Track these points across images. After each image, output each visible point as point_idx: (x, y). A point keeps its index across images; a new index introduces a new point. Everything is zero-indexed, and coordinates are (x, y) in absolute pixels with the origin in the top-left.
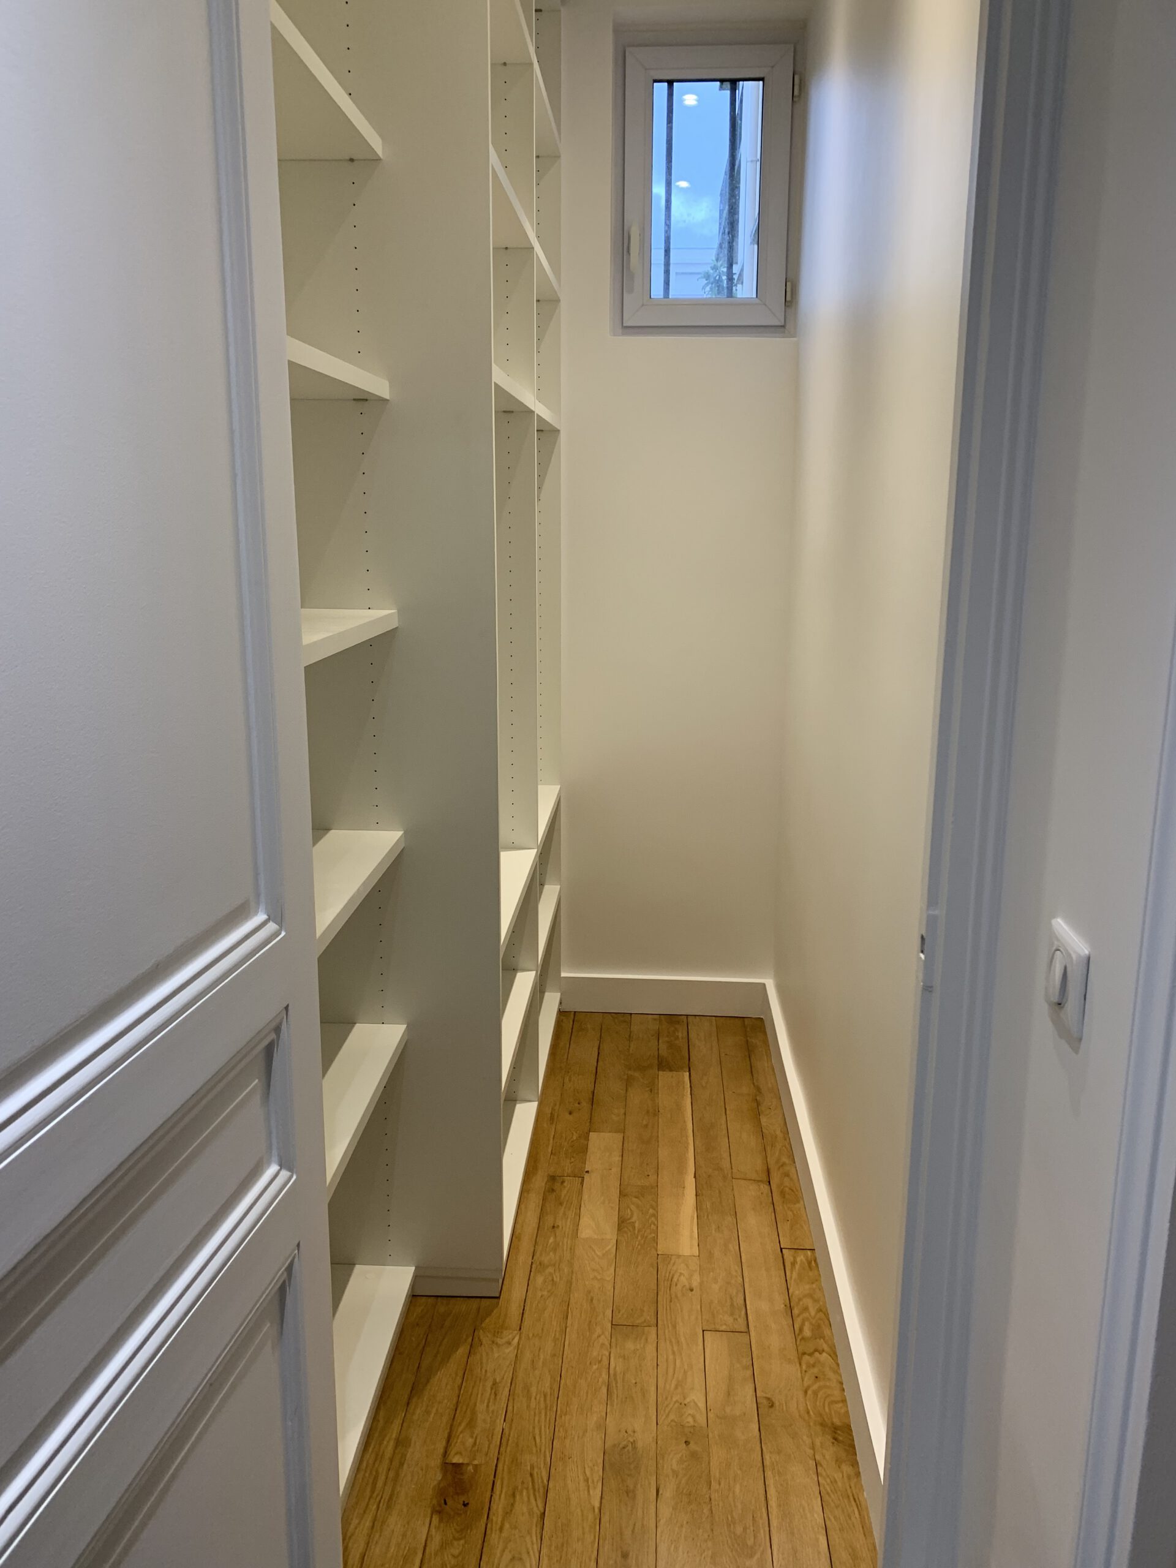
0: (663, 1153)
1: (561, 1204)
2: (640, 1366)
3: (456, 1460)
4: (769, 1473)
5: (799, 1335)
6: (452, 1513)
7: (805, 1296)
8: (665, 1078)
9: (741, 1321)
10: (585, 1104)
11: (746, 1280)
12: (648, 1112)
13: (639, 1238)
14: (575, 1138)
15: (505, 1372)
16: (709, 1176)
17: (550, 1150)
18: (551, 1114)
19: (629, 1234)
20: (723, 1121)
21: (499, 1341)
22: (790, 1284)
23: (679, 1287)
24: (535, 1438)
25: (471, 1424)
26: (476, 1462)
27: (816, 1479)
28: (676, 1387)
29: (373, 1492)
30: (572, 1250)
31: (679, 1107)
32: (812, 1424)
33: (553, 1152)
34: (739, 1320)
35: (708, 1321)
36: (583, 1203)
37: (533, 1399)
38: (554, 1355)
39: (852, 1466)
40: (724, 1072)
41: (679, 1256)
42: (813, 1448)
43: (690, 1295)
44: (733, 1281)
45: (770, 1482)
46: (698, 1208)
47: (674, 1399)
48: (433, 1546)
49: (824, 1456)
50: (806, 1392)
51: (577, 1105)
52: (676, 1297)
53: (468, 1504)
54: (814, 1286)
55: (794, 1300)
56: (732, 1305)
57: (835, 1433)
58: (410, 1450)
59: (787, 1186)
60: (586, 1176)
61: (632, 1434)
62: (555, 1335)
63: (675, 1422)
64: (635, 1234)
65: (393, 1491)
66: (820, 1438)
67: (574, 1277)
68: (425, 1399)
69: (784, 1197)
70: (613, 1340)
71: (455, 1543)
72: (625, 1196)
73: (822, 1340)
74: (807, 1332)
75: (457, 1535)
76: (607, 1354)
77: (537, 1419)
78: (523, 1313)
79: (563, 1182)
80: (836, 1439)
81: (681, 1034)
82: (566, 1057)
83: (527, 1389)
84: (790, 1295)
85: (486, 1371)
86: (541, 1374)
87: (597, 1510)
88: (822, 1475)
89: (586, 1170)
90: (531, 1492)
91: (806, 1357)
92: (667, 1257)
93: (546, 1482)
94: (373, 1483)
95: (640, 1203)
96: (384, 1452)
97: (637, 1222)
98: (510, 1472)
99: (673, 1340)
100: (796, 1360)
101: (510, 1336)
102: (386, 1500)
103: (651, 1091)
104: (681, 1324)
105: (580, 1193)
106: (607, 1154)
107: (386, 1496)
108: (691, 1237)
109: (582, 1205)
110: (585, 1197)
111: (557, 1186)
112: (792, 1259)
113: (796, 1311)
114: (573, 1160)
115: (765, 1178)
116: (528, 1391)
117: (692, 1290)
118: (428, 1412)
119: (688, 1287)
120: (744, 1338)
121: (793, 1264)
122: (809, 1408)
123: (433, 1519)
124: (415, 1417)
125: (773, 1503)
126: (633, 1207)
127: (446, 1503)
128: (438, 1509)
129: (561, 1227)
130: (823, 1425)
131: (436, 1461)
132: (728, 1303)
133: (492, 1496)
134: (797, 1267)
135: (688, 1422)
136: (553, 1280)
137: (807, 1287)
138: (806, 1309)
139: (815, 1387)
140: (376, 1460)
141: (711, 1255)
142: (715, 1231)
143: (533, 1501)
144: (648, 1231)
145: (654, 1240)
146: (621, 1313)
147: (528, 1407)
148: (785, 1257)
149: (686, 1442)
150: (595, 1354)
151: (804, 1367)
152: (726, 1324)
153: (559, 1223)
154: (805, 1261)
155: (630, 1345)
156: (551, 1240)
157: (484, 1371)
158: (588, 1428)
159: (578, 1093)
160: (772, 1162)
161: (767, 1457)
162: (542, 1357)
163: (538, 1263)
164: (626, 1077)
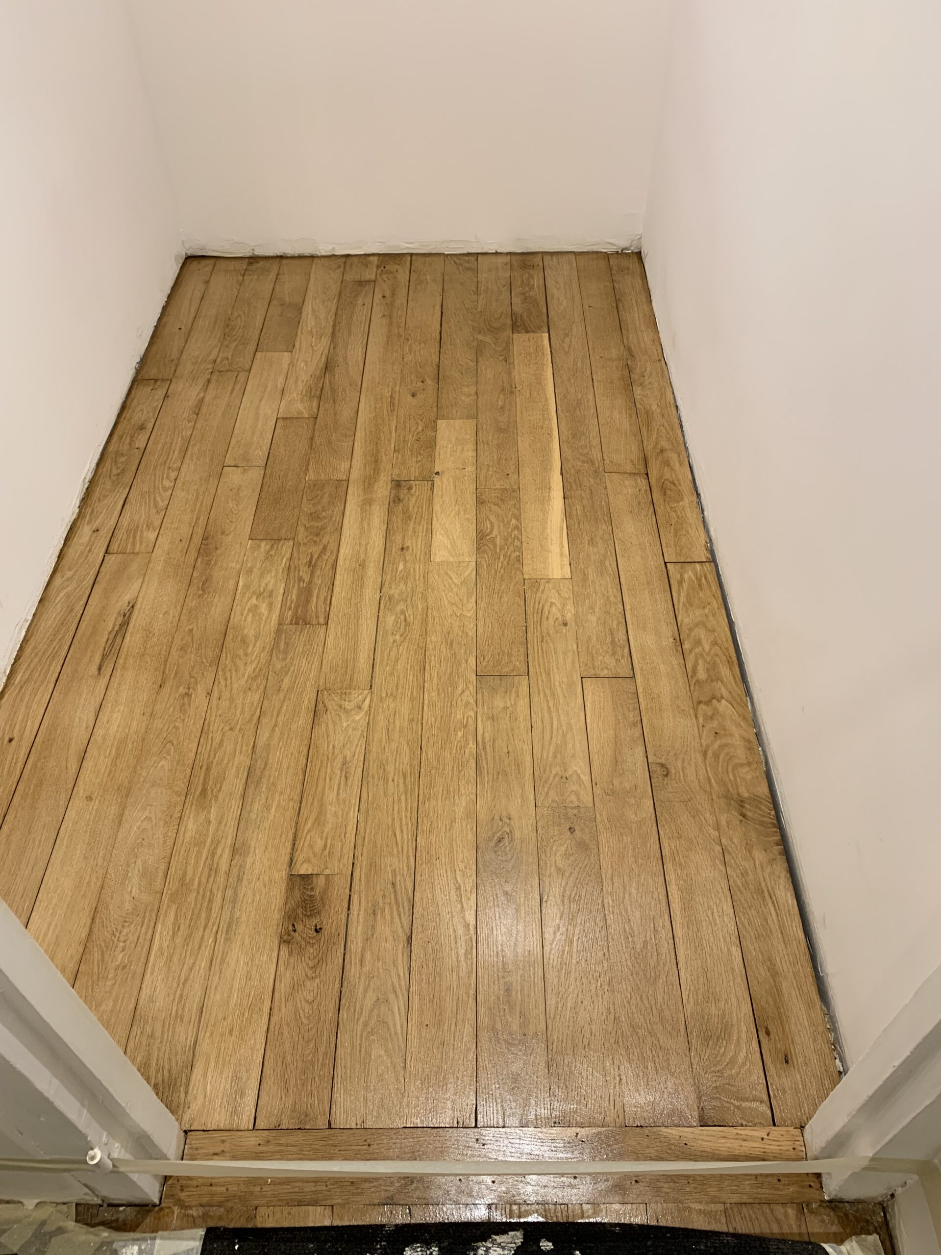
0: (524, 444)
1: (410, 518)
2: (512, 729)
3: (303, 869)
4: (669, 866)
5: (692, 677)
6: (303, 943)
7: (696, 625)
8: (520, 340)
9: (625, 662)
10: (430, 382)
11: (627, 607)
12: (503, 390)
13: (502, 557)
14: (420, 428)
15: (357, 746)
16: (578, 471)
17: (393, 446)
18: (391, 397)
19: (490, 552)
20: (591, 397)
21: (348, 706)
22: (678, 610)
23: (551, 621)
24: (395, 835)
25: (319, 821)
26: (328, 872)
27: (724, 871)
28: (555, 757)
29: (208, 918)
30: (425, 577)
31: (539, 381)
32: (714, 797)
33: (396, 448)
34: (622, 661)
35: (586, 665)
36: (434, 515)
37: (390, 779)
38: (412, 720)
39: (765, 851)
40: (588, 331)
41: (549, 580)
42: (718, 827)
43: (564, 631)
44: (612, 611)
45: (671, 877)
46: (567, 515)
47: (554, 772)
48: (283, 987)
49: (731, 840)
50: (705, 754)
51: (420, 384)
52: (548, 634)
53: (321, 929)
54: (706, 611)
55: (684, 630)
56: (613, 642)
57: (742, 806)
58: (249, 860)
59: (668, 480)
60: (437, 479)
61: (508, 821)
62: (412, 693)
63: (556, 802)
64: (496, 552)
65: (231, 917)
66: (725, 815)
67: (429, 614)
68: (264, 790)
69: (665, 494)
70: (479, 696)
71: (308, 983)
72: (482, 503)
73: (720, 683)
74: (702, 675)
75: (310, 973)
76: (472, 714)
77: (396, 808)
79: (410, 488)
80: (744, 816)
81: (537, 281)
82: (404, 320)
83: (382, 766)
84: (679, 625)
85: (334, 747)
86: (398, 747)
87: (472, 928)
88: (731, 866)
89: (436, 471)
90: (395, 908)
91: (702, 706)
92: (536, 583)
93: (410, 893)
94: (207, 908)
95: (500, 512)
96: (218, 865)
97: (498, 538)
98: (368, 882)
99: (548, 692)
100: (691, 711)
101: (360, 697)
102: (225, 929)
103: (506, 361)
104: (556, 670)
105: (431, 500)
106: (460, 448)
107: (223, 926)
108: (562, 554)
109: (435, 519)
110: (437, 507)
111: (403, 492)
112: (678, 576)
113: (687, 646)
114: (420, 458)
115: (643, 471)
116: (384, 770)
117: (565, 624)
118: (268, 808)
119: (560, 619)
120: (627, 685)
121: (680, 583)
122: (710, 775)
123: (282, 953)
124: (253, 816)
125: (676, 906)
126: (493, 518)
127: (295, 931)
128: (285, 938)
129: (410, 550)
130: (727, 796)
131: (280, 875)
132: (609, 640)
133: (348, 914)
134: (685, 586)
135: (572, 802)
136: (405, 620)
137: (698, 612)
138: (698, 642)
139: (716, 746)
140: (209, 876)
141: (585, 577)
142: (589, 545)
143: (397, 919)
144: (511, 548)
145: (519, 560)
146: (486, 660)
147: (385, 792)
148: (670, 574)
149: (570, 828)
150: (459, 716)
151: (701, 720)
152: (607, 668)
153: (408, 543)
154: (694, 578)
155: (499, 703)
156: (401, 567)
157: (331, 747)
158: (457, 816)
159: (420, 367)
160: (649, 446)
161: (665, 845)
162: (397, 723)
163: (387, 598)
164: (475, 344)
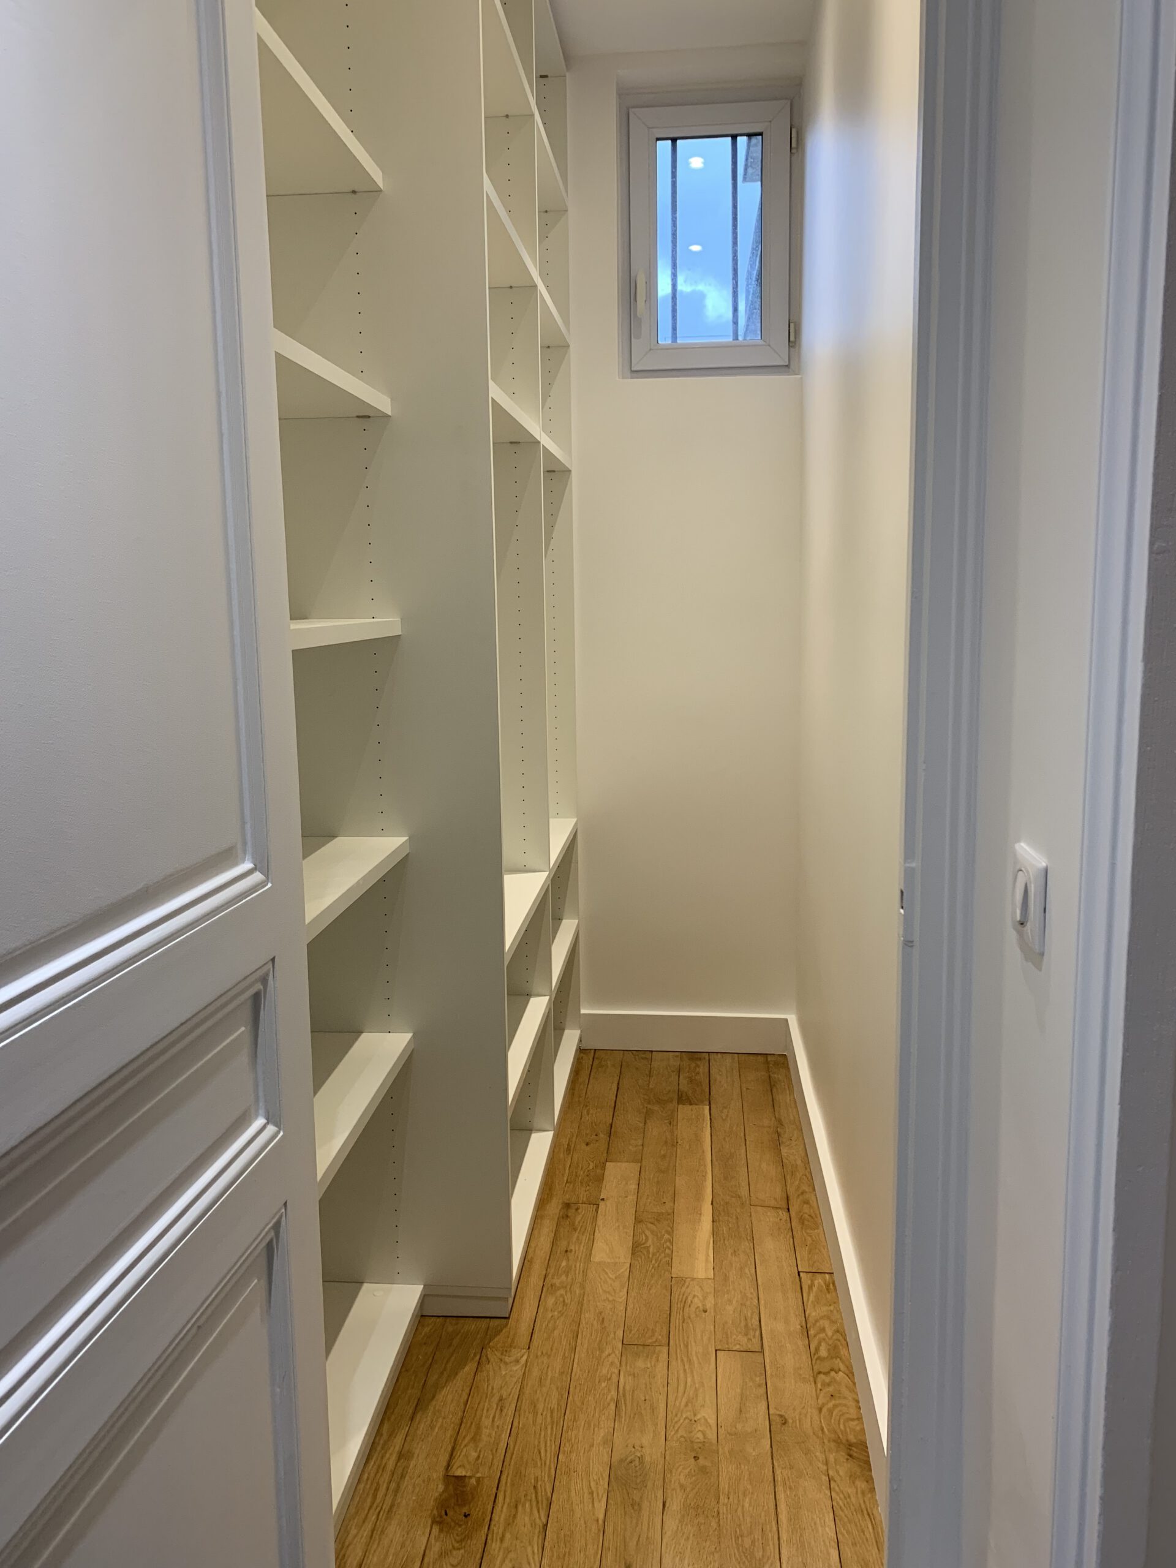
0: (681, 1181)
1: (575, 1230)
2: (650, 1384)
3: (460, 1472)
4: (780, 1488)
5: (815, 1354)
6: (453, 1524)
7: (822, 1318)
8: (684, 1111)
9: (756, 1341)
10: (603, 1136)
11: (762, 1302)
12: (666, 1142)
13: (653, 1262)
14: (591, 1167)
15: (512, 1388)
16: (727, 1203)
17: (565, 1179)
18: (568, 1145)
19: (643, 1257)
20: (743, 1151)
21: (507, 1359)
22: (807, 1306)
23: (693, 1309)
24: (540, 1453)
25: (475, 1439)
26: (478, 1475)
27: (829, 1494)
28: (686, 1405)
29: (373, 1503)
30: (585, 1273)
31: (698, 1139)
32: (826, 1441)
33: (569, 1180)
34: (753, 1340)
35: (721, 1341)
36: (597, 1228)
37: (539, 1414)
38: (563, 1373)
39: (867, 1482)
40: (745, 1105)
41: (693, 1279)
42: (827, 1463)
43: (704, 1316)
44: (748, 1303)
45: (781, 1496)
46: (715, 1233)
47: (684, 1416)
48: (431, 1557)
49: (838, 1472)
50: (820, 1410)
51: (594, 1136)
52: (689, 1318)
53: (469, 1515)
54: (832, 1308)
55: (811, 1320)
56: (746, 1326)
57: (850, 1449)
58: (413, 1463)
59: (806, 1213)
60: (602, 1204)
61: (640, 1449)
62: (564, 1353)
63: (684, 1438)
64: (649, 1257)
65: (394, 1500)
66: (834, 1454)
67: (585, 1298)
68: (430, 1414)
69: (803, 1224)
70: (624, 1358)
71: (454, 1552)
72: (640, 1222)
73: (838, 1359)
74: (823, 1352)
75: (456, 1545)
76: (616, 1371)
77: (543, 1433)
78: (532, 1333)
79: (577, 1209)
80: (851, 1456)
81: (702, 1069)
82: (584, 1092)
83: (534, 1404)
84: (807, 1316)
85: (493, 1389)
86: (548, 1391)
87: (601, 1522)
88: (835, 1491)
89: (601, 1197)
90: (534, 1504)
91: (822, 1376)
92: (682, 1281)
93: (549, 1494)
94: (373, 1494)
95: (655, 1228)
96: (386, 1464)
97: (652, 1247)
98: (513, 1485)
99: (685, 1359)
100: (812, 1379)
101: (519, 1354)
102: (387, 1510)
103: (670, 1124)
104: (693, 1344)
105: (595, 1218)
106: (624, 1183)
107: (386, 1507)
108: (707, 1261)
109: (597, 1231)
110: (600, 1222)
111: (571, 1212)
112: (809, 1282)
113: (812, 1332)
114: (588, 1188)
115: (785, 1206)
116: (535, 1407)
117: (705, 1311)
118: (432, 1427)
119: (701, 1308)
120: (758, 1358)
121: (810, 1287)
122: (823, 1425)
123: (434, 1530)
124: (419, 1432)
125: (783, 1517)
126: (648, 1233)
127: (446, 1514)
128: (438, 1519)
129: (573, 1253)
130: (837, 1441)
131: (438, 1474)
132: (743, 1324)
133: (493, 1507)
134: (815, 1289)
135: (698, 1438)
136: (564, 1301)
137: (825, 1309)
138: (823, 1330)
139: (830, 1405)
140: (377, 1472)
141: (726, 1278)
142: (732, 1255)
143: (535, 1512)
144: (663, 1255)
145: (669, 1264)
146: (633, 1332)
147: (534, 1422)
148: (803, 1280)
149: (695, 1457)
150: (604, 1371)
151: (819, 1386)
152: (739, 1344)
153: (572, 1247)
154: (822, 1284)
155: (640, 1364)
156: (564, 1264)
157: (490, 1388)
158: (595, 1442)
159: (596, 1125)
160: (791, 1190)
161: (778, 1472)
162: (550, 1374)
163: (550, 1285)
164: (645, 1111)
